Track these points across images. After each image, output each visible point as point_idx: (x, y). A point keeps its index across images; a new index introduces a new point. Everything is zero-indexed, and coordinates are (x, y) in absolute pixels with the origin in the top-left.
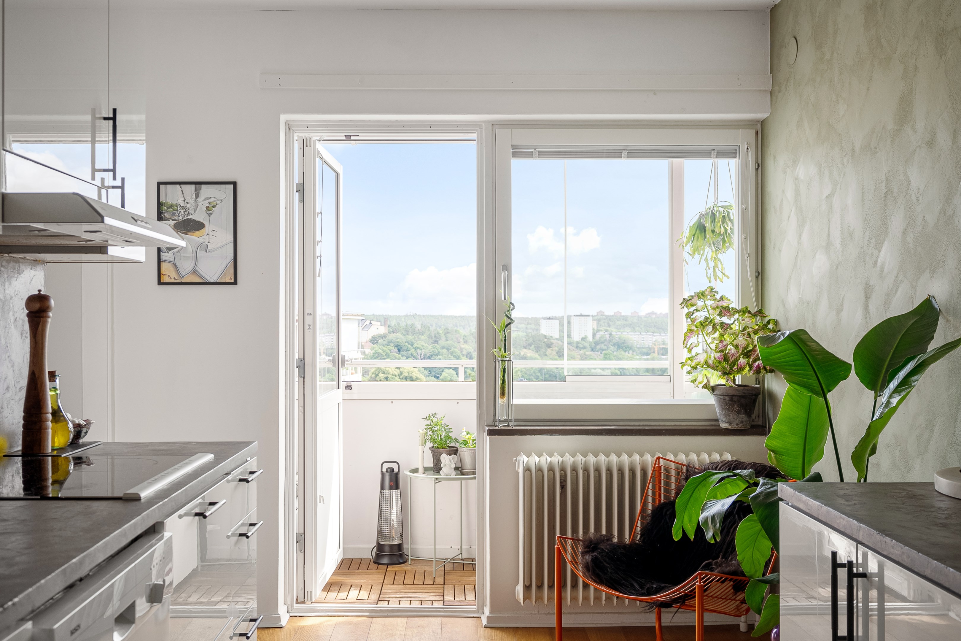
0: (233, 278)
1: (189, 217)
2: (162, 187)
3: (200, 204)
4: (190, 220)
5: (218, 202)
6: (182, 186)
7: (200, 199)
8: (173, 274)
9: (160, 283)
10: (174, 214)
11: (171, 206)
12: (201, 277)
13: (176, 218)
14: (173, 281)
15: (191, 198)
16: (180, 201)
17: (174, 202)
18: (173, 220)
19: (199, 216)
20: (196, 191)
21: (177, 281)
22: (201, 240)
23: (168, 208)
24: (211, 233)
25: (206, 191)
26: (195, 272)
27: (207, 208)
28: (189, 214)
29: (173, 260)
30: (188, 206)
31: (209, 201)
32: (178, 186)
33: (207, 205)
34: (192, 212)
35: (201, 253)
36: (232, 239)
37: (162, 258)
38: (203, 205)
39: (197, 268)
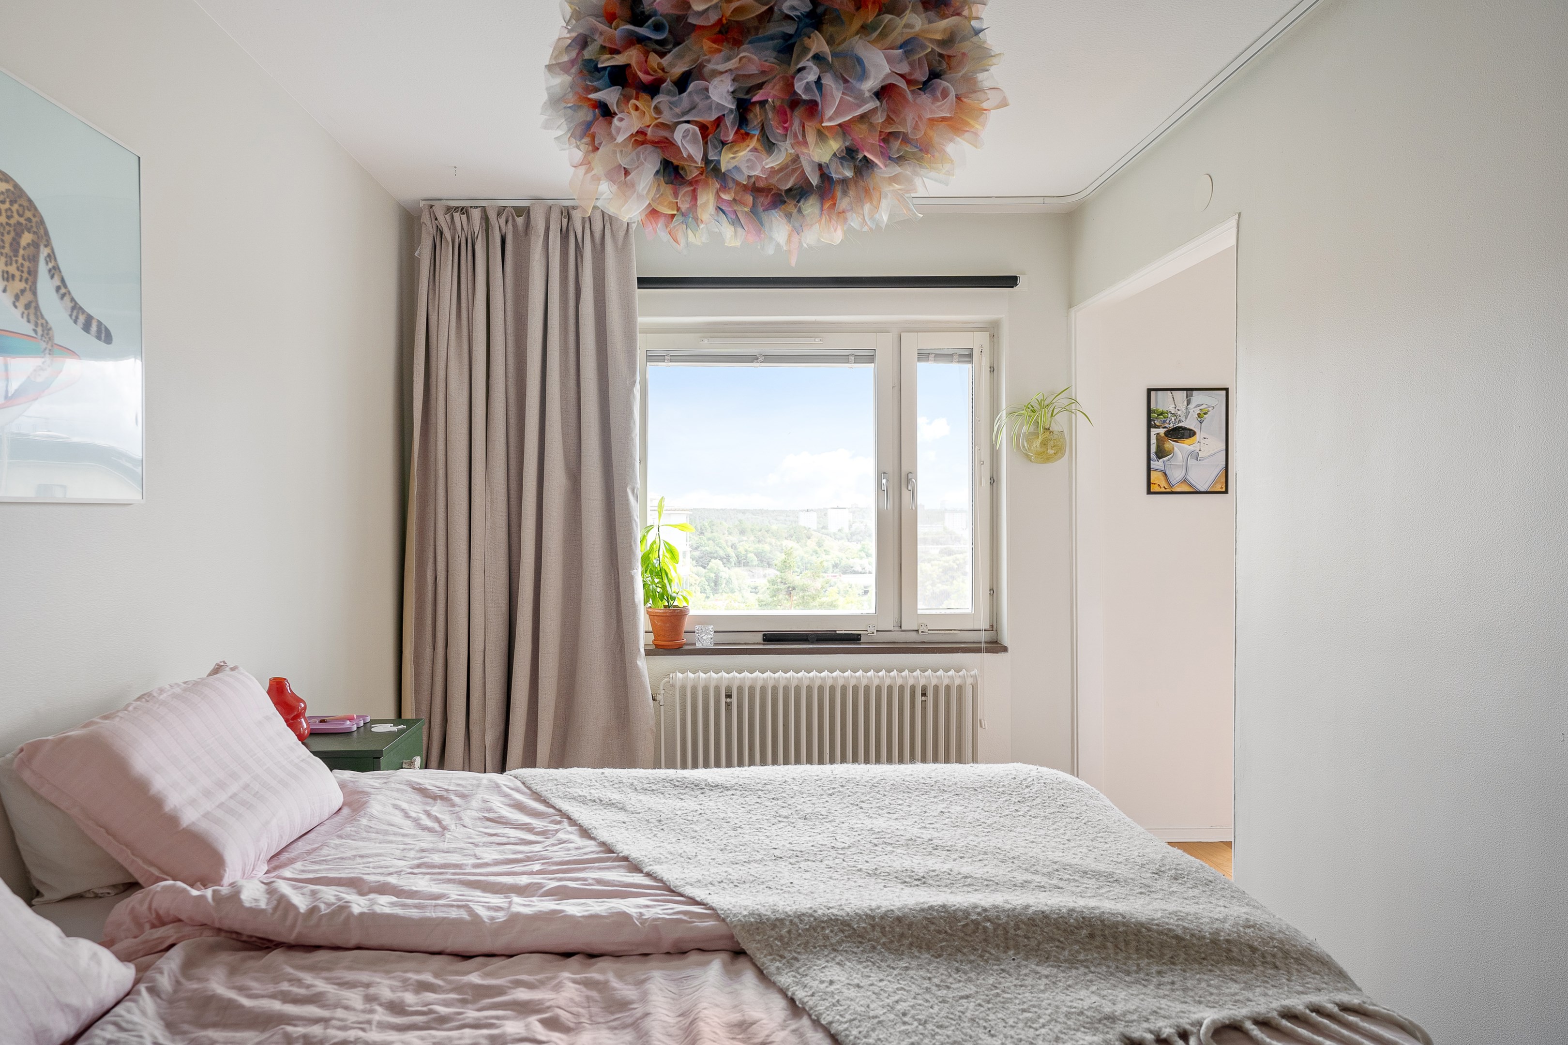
0: (1224, 486)
1: (1180, 425)
2: (1153, 393)
3: (1191, 411)
4: (1181, 427)
5: (1210, 409)
6: (1173, 392)
7: (1191, 406)
8: (1163, 483)
9: (1149, 492)
10: (1164, 422)
11: (1162, 414)
12: (1191, 485)
13: (1166, 425)
14: (1163, 490)
15: (1182, 406)
16: (1171, 408)
17: (1165, 410)
18: (1164, 428)
19: (1190, 423)
20: (1187, 397)
21: (1167, 490)
22: (1191, 448)
23: (1158, 415)
24: (1202, 441)
25: (1197, 397)
26: (1185, 481)
27: (1199, 415)
28: (1180, 421)
29: (1163, 468)
30: (1179, 413)
31: (1201, 408)
32: (1169, 392)
33: (1199, 412)
34: (1183, 419)
35: (1192, 462)
36: (1224, 447)
37: (1152, 466)
38: (1194, 412)
39: (1188, 477)
